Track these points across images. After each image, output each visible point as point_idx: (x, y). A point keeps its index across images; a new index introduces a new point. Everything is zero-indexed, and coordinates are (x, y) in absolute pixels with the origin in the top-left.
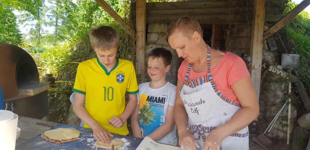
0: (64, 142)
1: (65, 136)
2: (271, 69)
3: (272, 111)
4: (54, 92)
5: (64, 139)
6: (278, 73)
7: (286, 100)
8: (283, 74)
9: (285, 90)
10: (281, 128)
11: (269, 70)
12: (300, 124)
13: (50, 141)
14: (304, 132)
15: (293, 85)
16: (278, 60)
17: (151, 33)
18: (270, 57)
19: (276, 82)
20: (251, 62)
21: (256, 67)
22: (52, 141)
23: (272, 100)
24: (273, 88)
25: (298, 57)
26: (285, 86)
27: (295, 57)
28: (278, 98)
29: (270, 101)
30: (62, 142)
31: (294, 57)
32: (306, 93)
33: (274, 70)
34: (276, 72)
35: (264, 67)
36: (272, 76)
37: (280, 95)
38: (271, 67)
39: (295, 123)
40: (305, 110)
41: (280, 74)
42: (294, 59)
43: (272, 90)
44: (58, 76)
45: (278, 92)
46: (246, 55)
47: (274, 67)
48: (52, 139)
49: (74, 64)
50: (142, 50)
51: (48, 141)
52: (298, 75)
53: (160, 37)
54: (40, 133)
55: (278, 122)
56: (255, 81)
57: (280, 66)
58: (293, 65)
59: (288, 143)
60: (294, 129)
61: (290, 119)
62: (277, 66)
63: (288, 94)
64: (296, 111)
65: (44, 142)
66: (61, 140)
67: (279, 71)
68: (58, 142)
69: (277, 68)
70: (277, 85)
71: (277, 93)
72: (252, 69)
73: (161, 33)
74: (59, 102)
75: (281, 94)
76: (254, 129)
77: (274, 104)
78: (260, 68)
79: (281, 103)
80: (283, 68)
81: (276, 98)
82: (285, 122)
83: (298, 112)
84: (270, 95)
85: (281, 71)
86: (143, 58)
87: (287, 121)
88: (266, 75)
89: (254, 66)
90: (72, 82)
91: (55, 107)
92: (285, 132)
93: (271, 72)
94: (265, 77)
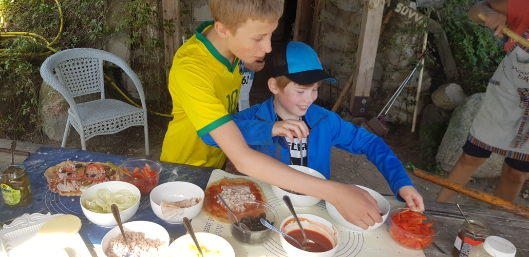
2: (400, 8)
3: (393, 80)
4: (3, 57)
6: (410, 16)
7: (416, 62)
9: (417, 45)
10: (404, 106)
11: (396, 10)
12: (435, 102)
14: (440, 113)
15: (431, 37)
19: (404, 31)
21: (376, 5)
23: (394, 61)
24: (398, 41)
26: (418, 38)
28: (404, 59)
29: (391, 64)
32: (450, 50)
33: (405, 11)
34: (408, 14)
35: (388, 5)
36: (399, 21)
37: (409, 53)
38: (400, 5)
39: (427, 98)
40: (445, 78)
41: (414, 17)
43: (396, 45)
44: (4, 21)
45: (405, 48)
47: (405, 5)
52: (440, 18)
55: (401, 98)
56: (372, 30)
57: (414, 3)
58: (434, 0)
59: (413, 130)
60: (424, 108)
61: (421, 93)
62: (409, 4)
63: (421, 53)
64: (430, 79)
67: (412, 13)
69: (409, 7)
70: (405, 37)
71: (405, 51)
72: (369, 8)
74: (16, 77)
75: (411, 52)
76: (362, 110)
77: (397, 68)
78: (382, 7)
79: (408, 66)
80: (417, 6)
81: (401, 59)
82: (410, 98)
83: (432, 81)
84: (392, 52)
85: (415, 13)
87: (415, 96)
88: (390, 19)
89: (373, 4)
90: (35, 34)
91: (11, 87)
92: (410, 113)
93: (399, 14)
94: (386, 23)
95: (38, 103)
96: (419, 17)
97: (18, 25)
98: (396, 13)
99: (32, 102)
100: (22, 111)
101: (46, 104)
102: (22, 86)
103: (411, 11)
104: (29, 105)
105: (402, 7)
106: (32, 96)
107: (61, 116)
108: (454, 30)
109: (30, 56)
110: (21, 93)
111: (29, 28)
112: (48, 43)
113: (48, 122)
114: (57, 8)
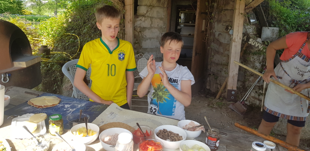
0: (46, 107)
1: (47, 103)
2: (251, 42)
3: (250, 81)
4: (49, 62)
5: (45, 105)
9: (263, 62)
10: (257, 96)
11: (249, 43)
13: (35, 106)
16: (259, 34)
17: (141, 5)
18: (251, 30)
19: (254, 54)
20: (232, 35)
21: (237, 40)
22: (36, 107)
24: (252, 59)
25: (277, 30)
26: (263, 58)
27: (275, 30)
29: (249, 72)
30: (44, 107)
31: (273, 31)
33: (253, 43)
34: (255, 44)
35: (245, 40)
36: (252, 48)
37: (258, 66)
38: (251, 40)
41: (258, 46)
42: (274, 32)
43: (251, 61)
44: (54, 47)
45: (256, 63)
46: (230, 28)
47: (254, 40)
48: (36, 105)
49: (68, 35)
50: (130, 23)
51: (33, 106)
53: (149, 10)
54: (27, 100)
55: (254, 91)
56: (236, 53)
57: (260, 39)
58: (272, 37)
62: (257, 39)
65: (30, 107)
66: (43, 106)
67: (257, 44)
68: (40, 108)
69: (256, 41)
70: (255, 57)
71: (256, 65)
72: (233, 41)
73: (150, 6)
74: (53, 72)
75: (259, 65)
76: (233, 98)
77: (252, 74)
80: (262, 40)
84: (249, 65)
85: (259, 44)
86: (132, 30)
87: (262, 91)
88: (246, 47)
89: (235, 39)
90: (66, 53)
91: (50, 76)
92: (260, 100)
93: (251, 44)
94: (245, 49)
95: (61, 84)
96: (261, 46)
97: (59, 49)
99: (58, 84)
101: (65, 85)
102: (55, 76)
103: (257, 43)
105: (252, 41)
107: (71, 91)
109: (61, 63)
110: (54, 79)
111: (64, 50)
112: (71, 57)
114: (78, 41)
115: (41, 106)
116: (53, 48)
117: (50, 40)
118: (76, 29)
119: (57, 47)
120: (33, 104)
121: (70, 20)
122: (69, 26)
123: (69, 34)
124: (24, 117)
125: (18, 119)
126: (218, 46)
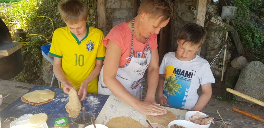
0: (42, 104)
1: (42, 98)
3: (211, 54)
4: (27, 46)
5: (41, 101)
6: (218, 23)
7: (223, 46)
8: (222, 25)
9: (223, 37)
10: (217, 68)
11: (211, 21)
12: (232, 65)
13: (30, 104)
14: (235, 71)
15: (230, 34)
16: (219, 12)
18: (212, 10)
19: (216, 31)
20: (196, 14)
21: (200, 19)
22: (31, 104)
23: (211, 45)
24: (213, 36)
25: (235, 9)
26: (223, 34)
27: (233, 9)
28: (216, 44)
29: (210, 47)
30: (40, 104)
31: (232, 9)
32: (240, 40)
33: (215, 21)
35: (207, 19)
36: (213, 26)
37: (219, 42)
38: (213, 18)
39: (229, 64)
40: (238, 53)
41: (220, 24)
42: (233, 11)
43: (212, 38)
45: (217, 39)
46: (192, 7)
47: (215, 18)
48: (31, 102)
49: (41, 18)
50: (102, 5)
51: (28, 104)
52: (234, 24)
54: (20, 96)
55: (215, 64)
57: (221, 17)
58: (231, 16)
59: (222, 80)
60: (227, 68)
61: (225, 61)
62: (218, 17)
63: (225, 41)
64: (230, 54)
65: (25, 105)
66: (39, 102)
68: (36, 105)
69: (217, 19)
70: (216, 34)
71: (216, 40)
72: (197, 20)
75: (219, 41)
77: (213, 49)
78: (204, 20)
79: (218, 48)
80: (222, 18)
81: (215, 44)
82: (220, 64)
83: (231, 55)
84: (210, 41)
85: (220, 22)
86: (104, 12)
87: (222, 63)
88: (208, 25)
89: (199, 18)
90: (41, 35)
92: (221, 71)
93: (213, 22)
94: (207, 27)
95: (41, 66)
96: (222, 24)
97: (34, 31)
98: (211, 22)
99: (38, 66)
100: (34, 70)
101: (44, 67)
102: (34, 59)
103: (218, 21)
104: (37, 67)
105: (214, 19)
106: (38, 63)
107: (51, 72)
108: (241, 30)
109: (38, 45)
110: (33, 62)
111: (39, 32)
112: (46, 39)
113: (45, 75)
114: (51, 23)
115: (37, 103)
116: (28, 31)
117: (24, 23)
118: (48, 12)
119: (31, 30)
120: (27, 101)
121: (41, 3)
122: (40, 9)
123: (42, 16)
124: (23, 120)
125: (16, 123)
126: (181, 24)
